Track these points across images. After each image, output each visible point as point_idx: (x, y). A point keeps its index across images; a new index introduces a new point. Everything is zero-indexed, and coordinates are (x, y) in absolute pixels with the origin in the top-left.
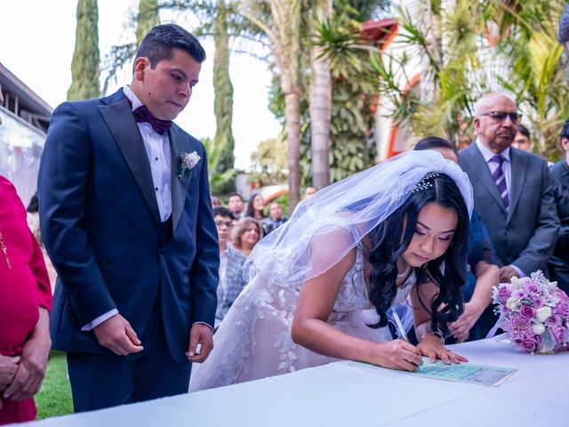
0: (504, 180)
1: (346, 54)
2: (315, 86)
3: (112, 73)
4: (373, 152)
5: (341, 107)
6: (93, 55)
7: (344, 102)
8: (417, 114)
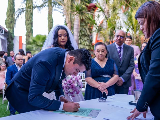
0: (121, 54)
1: (83, 14)
2: (75, 22)
3: (18, 16)
4: (92, 40)
5: (83, 28)
6: (13, 10)
7: (84, 26)
8: (101, 31)
